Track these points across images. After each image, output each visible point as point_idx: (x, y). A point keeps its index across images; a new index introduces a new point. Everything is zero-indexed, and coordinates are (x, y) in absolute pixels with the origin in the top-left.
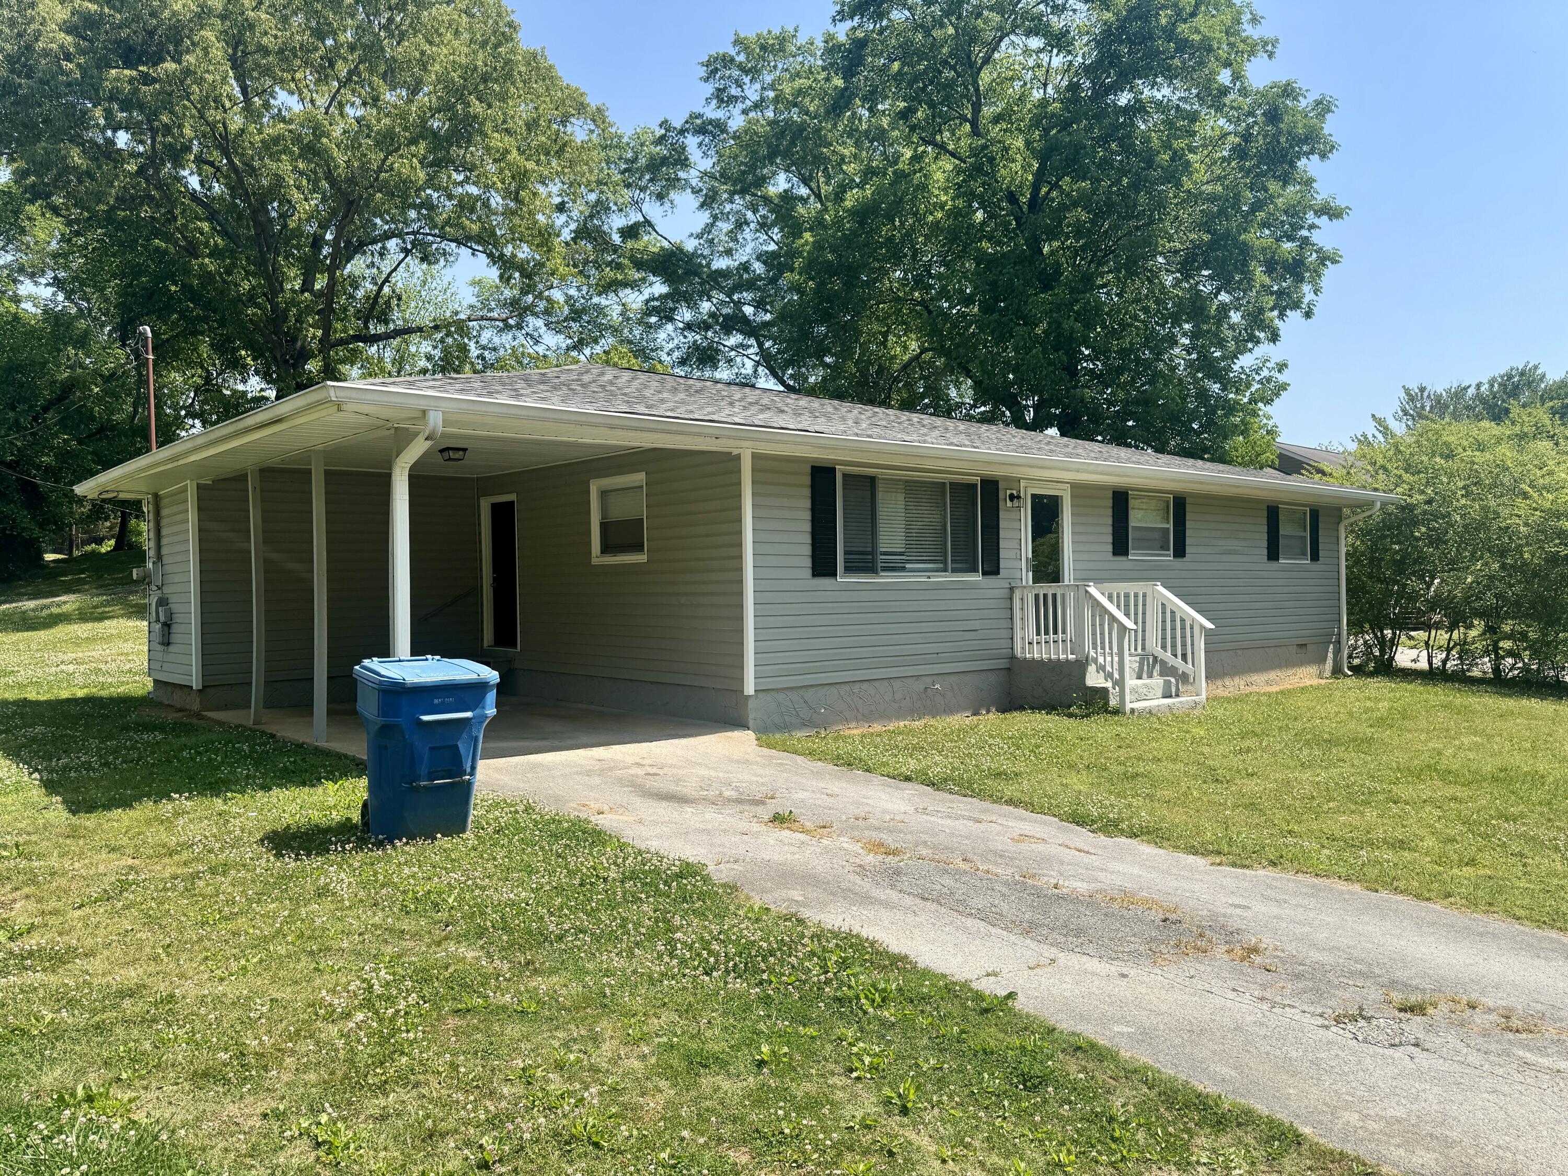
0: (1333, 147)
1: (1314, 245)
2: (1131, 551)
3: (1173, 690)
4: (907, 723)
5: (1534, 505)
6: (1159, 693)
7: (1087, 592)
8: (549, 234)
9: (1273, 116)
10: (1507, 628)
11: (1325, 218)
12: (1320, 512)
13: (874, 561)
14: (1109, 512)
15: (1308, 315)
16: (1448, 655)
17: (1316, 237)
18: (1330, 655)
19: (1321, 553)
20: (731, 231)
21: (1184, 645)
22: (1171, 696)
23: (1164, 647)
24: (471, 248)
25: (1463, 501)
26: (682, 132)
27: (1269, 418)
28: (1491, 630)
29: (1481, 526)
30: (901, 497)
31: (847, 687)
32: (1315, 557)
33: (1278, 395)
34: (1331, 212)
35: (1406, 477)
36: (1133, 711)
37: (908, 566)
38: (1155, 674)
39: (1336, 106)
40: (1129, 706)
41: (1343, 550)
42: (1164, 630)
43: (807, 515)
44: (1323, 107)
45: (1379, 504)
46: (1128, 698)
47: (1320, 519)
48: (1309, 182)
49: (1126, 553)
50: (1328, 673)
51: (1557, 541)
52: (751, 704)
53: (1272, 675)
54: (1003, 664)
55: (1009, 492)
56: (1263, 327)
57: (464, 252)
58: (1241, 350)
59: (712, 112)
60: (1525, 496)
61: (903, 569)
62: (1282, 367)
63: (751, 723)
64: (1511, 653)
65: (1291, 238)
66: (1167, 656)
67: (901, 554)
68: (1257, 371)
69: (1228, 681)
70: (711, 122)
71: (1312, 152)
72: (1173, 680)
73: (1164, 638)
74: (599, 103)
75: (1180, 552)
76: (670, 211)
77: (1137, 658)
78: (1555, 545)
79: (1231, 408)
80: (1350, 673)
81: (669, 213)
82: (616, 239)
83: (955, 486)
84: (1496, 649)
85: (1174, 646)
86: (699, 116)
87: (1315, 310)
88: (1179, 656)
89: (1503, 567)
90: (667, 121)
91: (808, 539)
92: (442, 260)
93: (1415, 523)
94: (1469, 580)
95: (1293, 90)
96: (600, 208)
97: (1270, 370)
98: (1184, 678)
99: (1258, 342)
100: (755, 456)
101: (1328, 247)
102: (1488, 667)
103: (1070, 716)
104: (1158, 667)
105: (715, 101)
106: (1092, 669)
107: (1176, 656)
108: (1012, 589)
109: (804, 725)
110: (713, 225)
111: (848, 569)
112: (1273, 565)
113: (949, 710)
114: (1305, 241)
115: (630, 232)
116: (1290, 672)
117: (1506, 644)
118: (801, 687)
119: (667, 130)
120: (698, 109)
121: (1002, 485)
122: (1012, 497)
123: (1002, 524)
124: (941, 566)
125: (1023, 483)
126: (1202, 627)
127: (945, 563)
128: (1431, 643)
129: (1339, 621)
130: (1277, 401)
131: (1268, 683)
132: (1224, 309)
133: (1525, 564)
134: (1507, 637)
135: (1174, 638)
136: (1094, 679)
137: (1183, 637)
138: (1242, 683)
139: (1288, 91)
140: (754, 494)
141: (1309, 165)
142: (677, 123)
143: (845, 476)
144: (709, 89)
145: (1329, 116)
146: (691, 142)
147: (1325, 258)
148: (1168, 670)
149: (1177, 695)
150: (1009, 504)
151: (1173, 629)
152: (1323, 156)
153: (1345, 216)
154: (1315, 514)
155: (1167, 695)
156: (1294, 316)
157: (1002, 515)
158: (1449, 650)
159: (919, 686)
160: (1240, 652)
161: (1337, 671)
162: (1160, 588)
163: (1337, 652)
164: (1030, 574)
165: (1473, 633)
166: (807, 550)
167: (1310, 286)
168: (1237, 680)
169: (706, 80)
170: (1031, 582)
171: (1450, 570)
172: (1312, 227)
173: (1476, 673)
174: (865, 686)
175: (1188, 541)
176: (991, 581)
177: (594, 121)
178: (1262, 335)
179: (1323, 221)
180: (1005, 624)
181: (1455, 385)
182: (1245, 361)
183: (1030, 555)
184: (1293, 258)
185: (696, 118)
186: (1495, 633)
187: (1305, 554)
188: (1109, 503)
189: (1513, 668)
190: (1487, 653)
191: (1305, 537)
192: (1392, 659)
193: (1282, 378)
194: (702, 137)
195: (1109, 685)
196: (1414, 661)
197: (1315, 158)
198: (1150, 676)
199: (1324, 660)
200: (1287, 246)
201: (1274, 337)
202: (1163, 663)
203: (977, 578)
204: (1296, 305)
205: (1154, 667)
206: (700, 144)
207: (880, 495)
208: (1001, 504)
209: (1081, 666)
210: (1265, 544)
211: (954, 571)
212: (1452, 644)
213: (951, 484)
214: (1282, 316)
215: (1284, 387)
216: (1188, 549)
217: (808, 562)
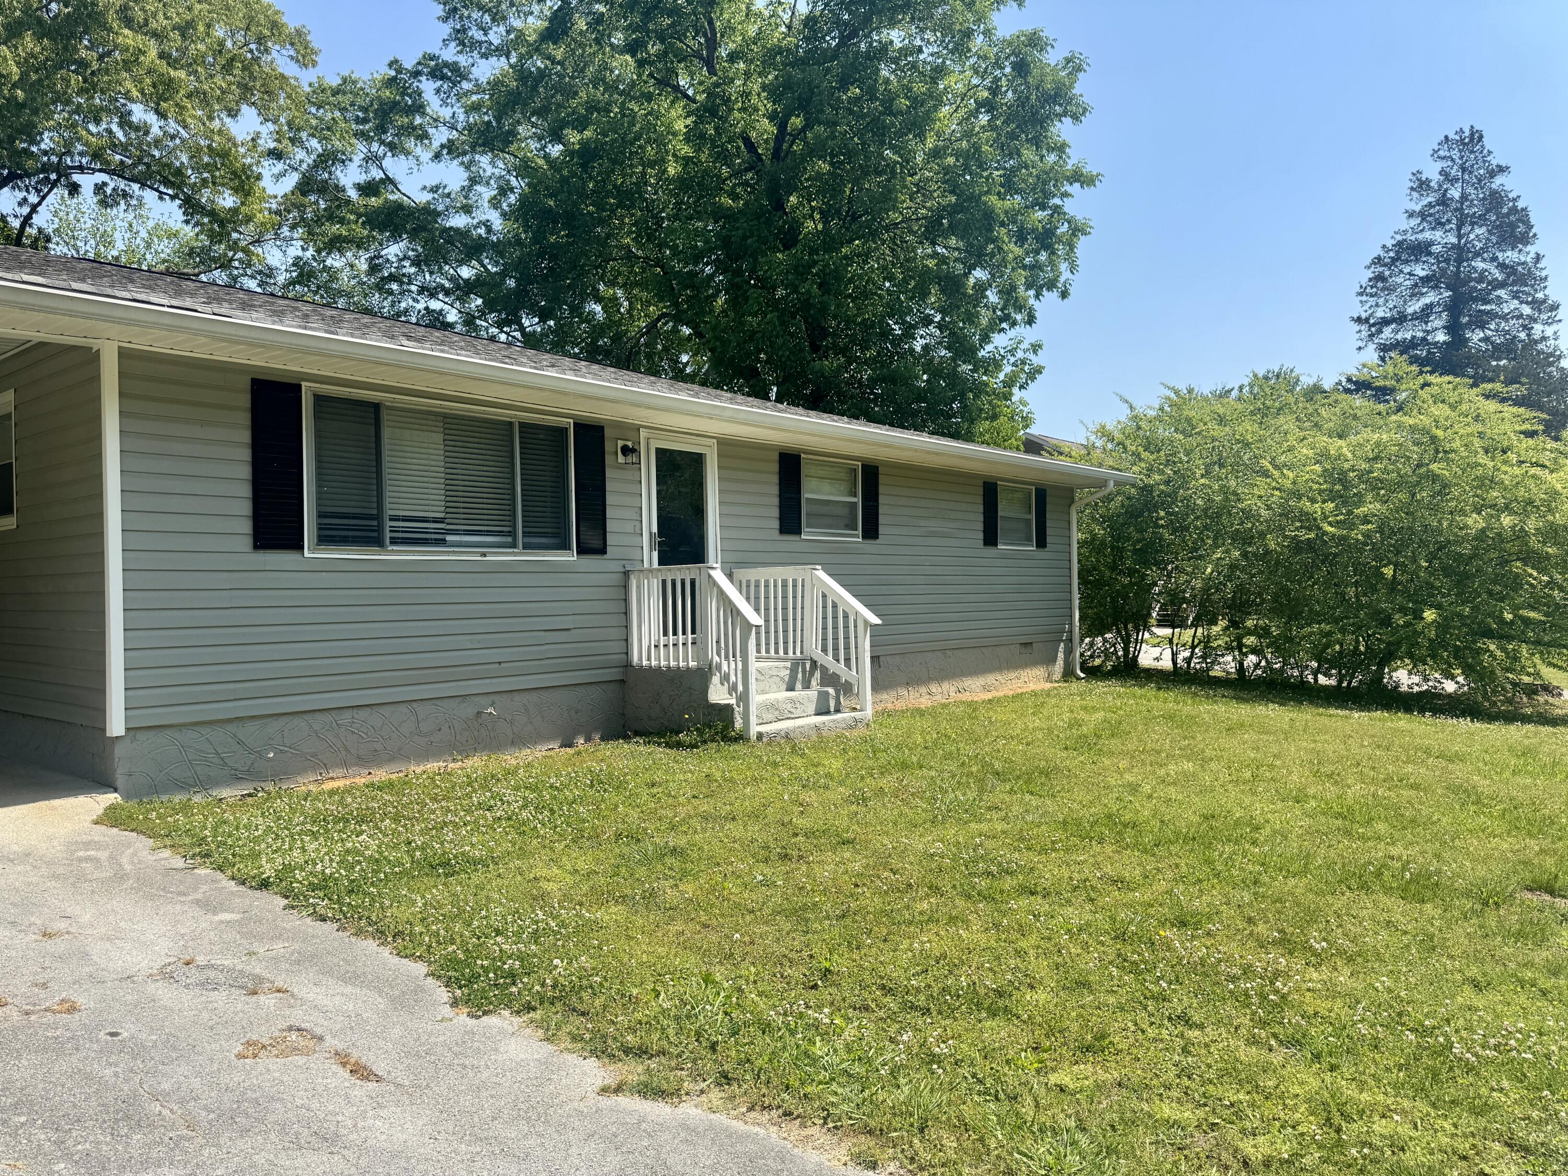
0: (1085, 110)
1: (1065, 214)
2: (805, 529)
3: (832, 704)
4: (441, 764)
5: (1274, 484)
6: (812, 708)
7: (710, 576)
8: (248, 178)
9: (1021, 68)
10: (1249, 623)
11: (1077, 185)
12: (1048, 492)
13: (380, 529)
14: (775, 479)
15: (1064, 295)
16: (1192, 653)
17: (1070, 207)
18: (1061, 655)
19: (1049, 539)
20: (495, 198)
21: (847, 648)
22: (828, 713)
23: (825, 650)
24: (157, 190)
25: (1202, 481)
26: (416, 74)
27: (1023, 403)
28: (1234, 624)
29: (1224, 510)
30: (439, 438)
31: (326, 718)
32: (1042, 543)
33: (1033, 379)
34: (1080, 178)
35: (1144, 455)
36: (760, 736)
37: (449, 538)
38: (814, 683)
39: (1088, 64)
40: (754, 729)
41: (1077, 536)
42: (825, 628)
43: (245, 454)
44: (1074, 65)
45: (1112, 483)
46: (753, 720)
47: (1048, 499)
48: (1061, 149)
49: (798, 531)
50: (1057, 675)
51: (1298, 524)
52: (119, 751)
53: (990, 679)
54: (613, 674)
55: (620, 443)
56: (1019, 308)
57: (149, 196)
58: (994, 327)
59: (450, 54)
60: (1266, 474)
61: (441, 542)
62: (1036, 348)
63: (120, 781)
64: (1254, 651)
65: (1043, 207)
66: (827, 660)
67: (436, 520)
68: (1012, 352)
69: (934, 688)
70: (446, 64)
71: (1065, 114)
72: (831, 691)
73: (824, 640)
74: (298, 26)
75: (871, 531)
76: (416, 168)
77: (788, 664)
78: (1297, 529)
79: (980, 389)
80: (1082, 675)
81: (415, 171)
82: (353, 194)
83: (525, 427)
84: (1240, 646)
85: (836, 649)
86: (432, 58)
87: (1072, 290)
88: (842, 661)
89: (1245, 555)
90: (396, 61)
91: (246, 491)
92: (122, 202)
93: (1156, 508)
94: (1209, 570)
95: (1040, 38)
96: (328, 159)
97: (1025, 351)
98: (846, 688)
99: (1014, 324)
100: (124, 354)
101: (1079, 216)
102: (1232, 667)
103: (679, 745)
104: (818, 674)
105: (453, 44)
106: (716, 679)
107: (838, 661)
108: (626, 574)
109: (236, 778)
110: (470, 188)
111: (326, 538)
112: (990, 551)
113: (519, 741)
114: (1057, 209)
115: (368, 189)
116: (1012, 675)
117: (1250, 640)
118: (230, 721)
119: (399, 71)
120: (435, 49)
121: (608, 433)
122: (626, 451)
123: (609, 486)
124: (510, 539)
125: (643, 433)
126: (866, 622)
127: (512, 534)
128: (1175, 641)
129: (1071, 616)
130: (1032, 386)
131: (985, 688)
132: (981, 288)
133: (1267, 552)
134: (1250, 633)
135: (836, 639)
136: (718, 694)
137: (847, 638)
138: (953, 689)
139: (1035, 41)
140: (123, 414)
141: (1063, 129)
142: (409, 64)
143: (320, 400)
144: (446, 30)
145: (1080, 75)
146: (428, 87)
147: (1077, 230)
148: (830, 679)
149: (838, 711)
150: (621, 459)
151: (835, 628)
152: (1076, 118)
153: (1097, 183)
154: (1041, 494)
155: (822, 711)
156: (1051, 297)
157: (609, 473)
158: (1193, 647)
159: (468, 710)
160: (949, 653)
161: (1068, 674)
162: (821, 574)
163: (1069, 652)
164: (655, 554)
165: (1216, 629)
166: (245, 508)
167: (1066, 264)
168: (946, 685)
169: (445, 20)
170: (655, 564)
171: (1190, 559)
172: (1066, 195)
173: (1217, 672)
174: (363, 714)
175: (882, 519)
176: (591, 562)
177: (292, 44)
178: (1019, 317)
179: (1075, 189)
180: (619, 620)
181: (1220, 388)
182: (1000, 341)
183: (655, 529)
184: (1043, 227)
185: (431, 59)
186: (1238, 628)
187: (1031, 540)
188: (775, 467)
189: (1257, 666)
190: (1229, 648)
191: (1030, 521)
192: (1135, 658)
193: (1036, 360)
194: (439, 83)
195: (733, 701)
196: (1157, 659)
197: (1067, 120)
198: (807, 686)
199: (1054, 660)
200: (1040, 214)
201: (1031, 320)
202: (824, 669)
203: (570, 557)
204: (1051, 285)
205: (812, 674)
206: (438, 91)
207: (387, 433)
208: (609, 459)
209: (703, 675)
210: (980, 526)
211: (525, 547)
212: (1196, 641)
213: (522, 425)
214: (1037, 297)
215: (1039, 370)
216: (882, 530)
217: (246, 527)
